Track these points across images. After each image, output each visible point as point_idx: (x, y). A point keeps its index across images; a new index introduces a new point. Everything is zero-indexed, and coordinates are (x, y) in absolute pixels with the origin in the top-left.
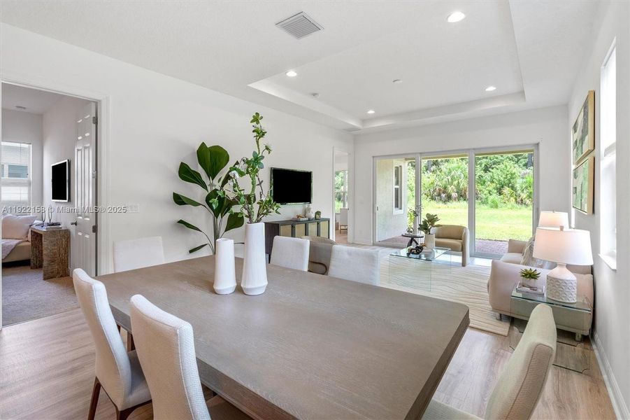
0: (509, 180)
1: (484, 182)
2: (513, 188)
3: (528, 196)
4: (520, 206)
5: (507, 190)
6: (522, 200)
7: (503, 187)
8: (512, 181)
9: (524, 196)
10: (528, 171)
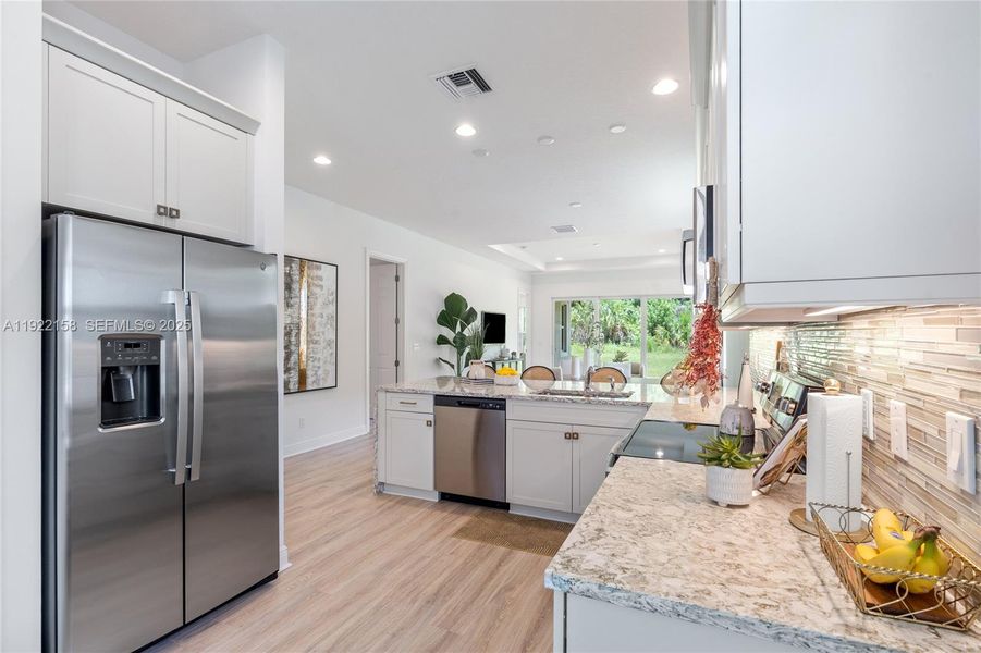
0: (662, 318)
1: (635, 320)
2: (666, 327)
3: (683, 337)
4: (674, 349)
5: (660, 330)
6: (677, 342)
7: (655, 326)
8: (666, 318)
9: (678, 336)
10: (683, 306)
